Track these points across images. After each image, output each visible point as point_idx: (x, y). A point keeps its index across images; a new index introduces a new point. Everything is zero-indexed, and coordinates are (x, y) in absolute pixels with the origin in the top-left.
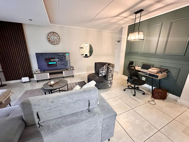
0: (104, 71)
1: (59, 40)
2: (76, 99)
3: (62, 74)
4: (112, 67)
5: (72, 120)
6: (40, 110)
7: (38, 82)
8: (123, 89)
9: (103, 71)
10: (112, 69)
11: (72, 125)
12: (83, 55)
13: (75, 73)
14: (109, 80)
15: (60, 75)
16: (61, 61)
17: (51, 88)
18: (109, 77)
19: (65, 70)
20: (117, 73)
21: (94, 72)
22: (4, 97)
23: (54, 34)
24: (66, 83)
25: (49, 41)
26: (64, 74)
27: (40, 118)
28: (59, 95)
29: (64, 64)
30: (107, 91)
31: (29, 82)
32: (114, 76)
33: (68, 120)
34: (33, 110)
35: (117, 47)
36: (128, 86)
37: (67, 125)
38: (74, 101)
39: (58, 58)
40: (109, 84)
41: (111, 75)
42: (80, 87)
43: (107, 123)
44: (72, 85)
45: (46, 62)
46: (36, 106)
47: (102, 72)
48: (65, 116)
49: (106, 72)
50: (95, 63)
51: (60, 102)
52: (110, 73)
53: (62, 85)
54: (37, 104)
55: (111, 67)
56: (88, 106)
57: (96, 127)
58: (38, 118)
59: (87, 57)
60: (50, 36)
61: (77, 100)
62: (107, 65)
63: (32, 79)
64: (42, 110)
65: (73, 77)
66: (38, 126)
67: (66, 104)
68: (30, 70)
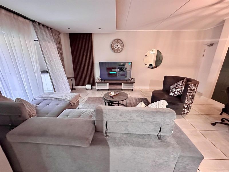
0: (178, 90)
1: (122, 47)
2: (146, 119)
3: (121, 86)
4: (195, 85)
5: (138, 141)
6: (109, 120)
7: (98, 91)
8: (210, 121)
9: (177, 88)
10: (194, 88)
11: (138, 146)
12: (146, 65)
13: (136, 87)
14: (187, 103)
15: (118, 87)
16: (122, 71)
17: (111, 99)
18: (187, 99)
19: (124, 82)
20: (200, 94)
21: (161, 88)
22: (76, 100)
23: (117, 41)
24: (126, 96)
25: (113, 49)
26: (123, 86)
27: (108, 128)
28: (128, 109)
29: (124, 75)
30: (180, 118)
31: (91, 89)
32: (194, 100)
33: (134, 139)
34: (104, 118)
35: (205, 53)
36: (222, 120)
37: (133, 145)
38: (143, 121)
39: (119, 67)
40: (186, 108)
41: (190, 97)
42: (145, 105)
43: (184, 163)
44: (131, 99)
45: (107, 71)
46: (107, 115)
47: (175, 90)
48: (131, 134)
49: (181, 90)
50: (165, 77)
51: (128, 117)
52: (189, 93)
53: (122, 98)
54: (108, 113)
55: (192, 85)
56: (159, 132)
57: (166, 161)
58: (106, 127)
59: (151, 68)
60: (114, 44)
61: (147, 121)
62: (185, 81)
63: (94, 87)
64: (111, 120)
65: (133, 91)
66: (105, 134)
67: (134, 121)
68: (93, 78)
